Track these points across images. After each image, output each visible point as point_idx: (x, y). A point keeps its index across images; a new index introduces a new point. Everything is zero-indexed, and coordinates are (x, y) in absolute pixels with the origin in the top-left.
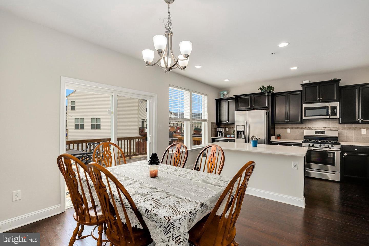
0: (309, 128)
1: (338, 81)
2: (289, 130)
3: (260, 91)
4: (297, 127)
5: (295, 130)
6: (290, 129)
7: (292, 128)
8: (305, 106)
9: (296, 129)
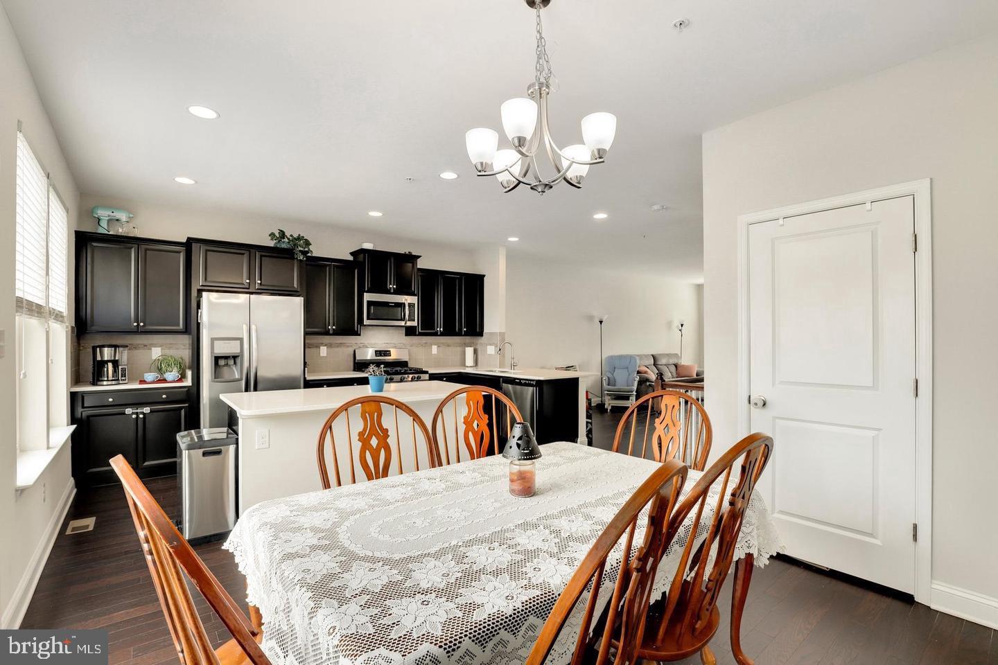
0: (361, 345)
1: (412, 258)
2: (323, 351)
3: (271, 244)
4: (340, 342)
5: (336, 349)
6: (325, 347)
7: (329, 346)
8: (368, 297)
9: (338, 347)
